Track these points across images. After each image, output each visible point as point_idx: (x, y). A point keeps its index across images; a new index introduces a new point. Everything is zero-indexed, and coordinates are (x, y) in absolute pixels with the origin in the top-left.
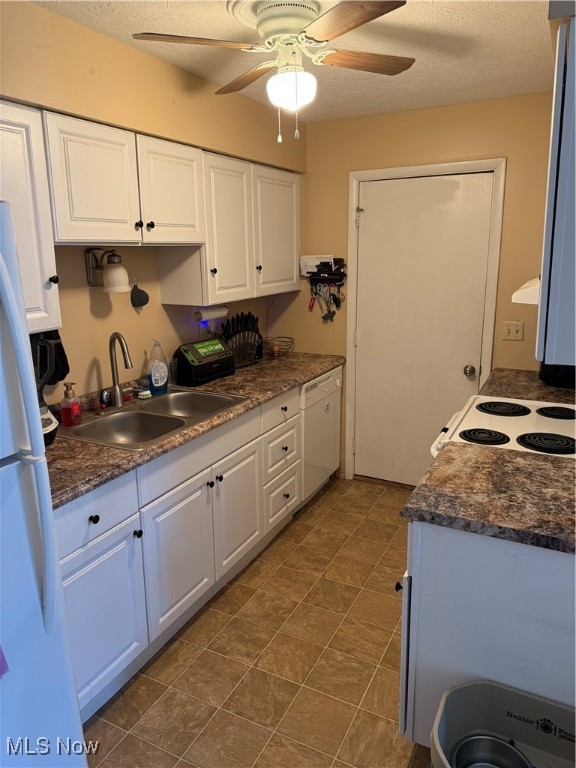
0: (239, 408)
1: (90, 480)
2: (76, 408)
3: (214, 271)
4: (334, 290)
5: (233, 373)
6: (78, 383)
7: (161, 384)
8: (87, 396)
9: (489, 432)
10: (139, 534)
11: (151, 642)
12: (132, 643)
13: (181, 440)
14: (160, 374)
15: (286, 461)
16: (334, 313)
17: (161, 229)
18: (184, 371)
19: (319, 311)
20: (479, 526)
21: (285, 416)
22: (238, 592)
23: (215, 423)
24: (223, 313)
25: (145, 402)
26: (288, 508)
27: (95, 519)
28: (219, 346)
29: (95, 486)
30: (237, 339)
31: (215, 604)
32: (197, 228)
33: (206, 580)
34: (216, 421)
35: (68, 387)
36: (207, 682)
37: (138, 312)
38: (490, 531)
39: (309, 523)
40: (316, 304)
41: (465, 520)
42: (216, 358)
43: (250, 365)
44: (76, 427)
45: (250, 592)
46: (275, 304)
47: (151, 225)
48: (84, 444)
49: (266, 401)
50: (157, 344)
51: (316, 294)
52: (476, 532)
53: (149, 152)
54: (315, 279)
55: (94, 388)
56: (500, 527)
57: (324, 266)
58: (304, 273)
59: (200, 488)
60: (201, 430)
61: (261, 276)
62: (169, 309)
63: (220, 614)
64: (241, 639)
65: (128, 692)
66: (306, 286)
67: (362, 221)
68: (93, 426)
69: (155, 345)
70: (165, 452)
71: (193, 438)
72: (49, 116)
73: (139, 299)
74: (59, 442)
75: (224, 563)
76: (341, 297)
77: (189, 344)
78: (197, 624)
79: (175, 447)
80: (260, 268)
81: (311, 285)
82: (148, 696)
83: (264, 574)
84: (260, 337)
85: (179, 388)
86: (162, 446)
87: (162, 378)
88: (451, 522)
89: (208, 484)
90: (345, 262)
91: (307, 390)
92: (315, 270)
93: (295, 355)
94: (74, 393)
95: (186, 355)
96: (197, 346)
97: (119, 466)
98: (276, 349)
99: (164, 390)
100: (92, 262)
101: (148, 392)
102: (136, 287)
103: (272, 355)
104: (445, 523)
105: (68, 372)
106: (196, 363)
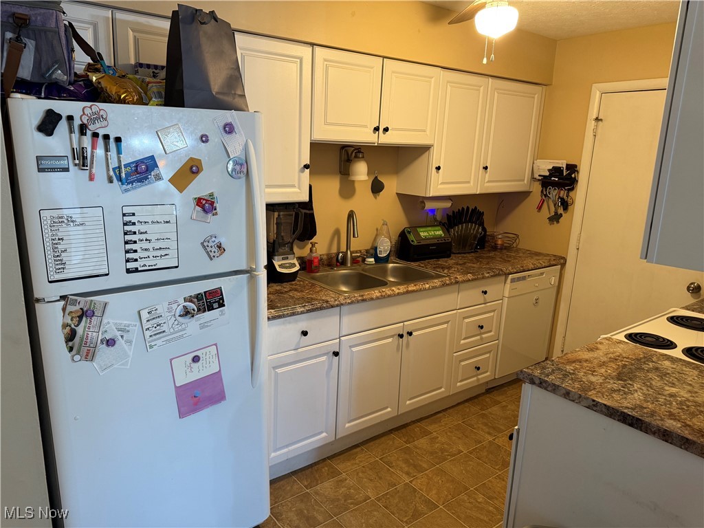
0: (437, 282)
1: (305, 306)
2: (316, 261)
3: (438, 168)
4: (563, 193)
5: (448, 256)
6: (321, 244)
7: (384, 255)
8: (328, 255)
9: (657, 338)
10: (336, 354)
11: (337, 438)
12: (322, 432)
13: (378, 295)
14: (385, 247)
15: (482, 339)
16: (561, 215)
17: (395, 132)
18: (405, 248)
19: (546, 213)
20: (577, 397)
21: (485, 299)
22: (417, 430)
23: (410, 289)
24: (448, 204)
25: (369, 267)
26: (478, 380)
27: (305, 333)
28: (440, 233)
29: (308, 311)
30: (458, 230)
31: (396, 433)
32: (428, 133)
33: (389, 409)
34: (412, 287)
35: (313, 245)
36: (371, 480)
37: (376, 198)
38: (585, 403)
39: (499, 398)
40: (545, 206)
41: (566, 389)
42: (436, 241)
43: (469, 253)
44: (314, 274)
45: (426, 433)
46: (506, 202)
47: (386, 130)
48: (313, 285)
49: (464, 282)
50: (385, 224)
51: (546, 196)
52: (573, 401)
53: (393, 72)
54: (546, 182)
55: (334, 250)
56: (594, 401)
57: (556, 171)
58: (536, 176)
59: (392, 336)
60: (397, 291)
61: (487, 175)
62: (402, 197)
63: (397, 441)
64: (406, 461)
65: (316, 468)
66: (537, 188)
67: (599, 131)
68: (327, 276)
69: (383, 225)
70: (364, 300)
71: (389, 296)
72: (317, 49)
73: (377, 187)
74: (299, 281)
75: (408, 402)
76: (570, 201)
77: (414, 228)
78: (377, 441)
79: (372, 299)
80: (486, 168)
81: (543, 187)
82: (328, 474)
83: (443, 424)
84: (484, 229)
85: (398, 261)
86: (362, 296)
87: (385, 251)
88: (554, 389)
89: (399, 335)
90: (578, 169)
91: (513, 281)
92: (547, 174)
93: (518, 250)
94: (316, 249)
95: (408, 235)
96: (418, 229)
97: (327, 302)
98: (500, 242)
99: (386, 260)
100: (344, 157)
101: (373, 260)
102: (376, 177)
103: (495, 248)
104: (550, 389)
105: (315, 234)
106: (415, 243)
